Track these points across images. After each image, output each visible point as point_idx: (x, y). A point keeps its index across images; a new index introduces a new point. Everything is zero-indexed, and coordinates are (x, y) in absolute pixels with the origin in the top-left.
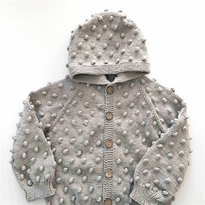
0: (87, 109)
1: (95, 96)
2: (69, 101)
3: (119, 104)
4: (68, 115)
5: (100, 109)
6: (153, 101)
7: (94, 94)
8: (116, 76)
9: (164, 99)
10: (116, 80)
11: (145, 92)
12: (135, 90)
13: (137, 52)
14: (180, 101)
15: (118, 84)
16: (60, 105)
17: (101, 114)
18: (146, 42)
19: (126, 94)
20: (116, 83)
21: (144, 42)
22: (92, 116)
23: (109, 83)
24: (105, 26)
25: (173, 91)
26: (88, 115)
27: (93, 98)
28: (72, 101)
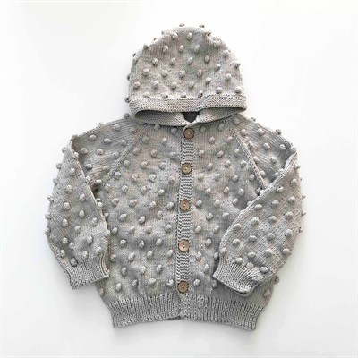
0: (154, 160)
1: (166, 142)
2: (128, 149)
3: (202, 152)
4: (127, 167)
5: (173, 159)
6: (251, 148)
7: (165, 139)
8: (198, 113)
9: (266, 144)
10: (198, 119)
11: (239, 136)
12: (225, 132)
13: (228, 80)
14: (288, 146)
15: (201, 125)
16: (116, 153)
17: (175, 166)
18: (240, 67)
19: (212, 138)
20: (199, 124)
21: (237, 67)
22: (162, 169)
23: (187, 123)
24: (182, 47)
25: (279, 134)
26: (156, 168)
27: (164, 144)
28: (132, 149)
